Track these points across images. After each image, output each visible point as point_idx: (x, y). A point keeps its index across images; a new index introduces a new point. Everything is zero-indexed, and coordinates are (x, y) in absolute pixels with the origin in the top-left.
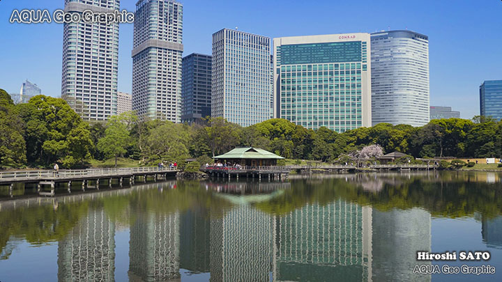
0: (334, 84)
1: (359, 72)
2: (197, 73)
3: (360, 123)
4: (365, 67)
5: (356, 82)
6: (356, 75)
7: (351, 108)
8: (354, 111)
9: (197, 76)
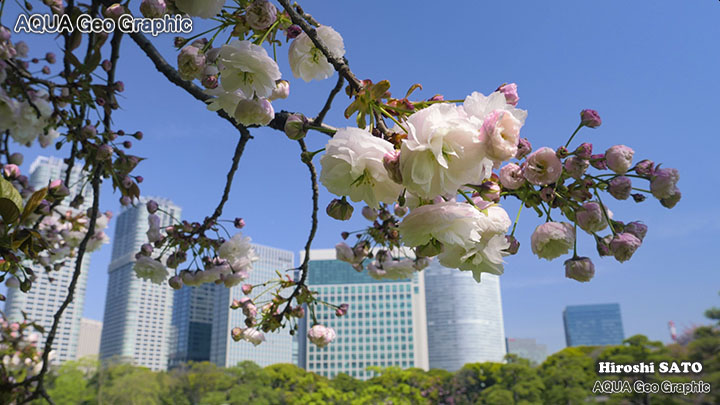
0: (378, 311)
1: (409, 296)
2: (196, 295)
3: (412, 363)
4: (416, 289)
5: (406, 309)
6: (405, 300)
7: (400, 343)
8: (404, 348)
9: (195, 300)
